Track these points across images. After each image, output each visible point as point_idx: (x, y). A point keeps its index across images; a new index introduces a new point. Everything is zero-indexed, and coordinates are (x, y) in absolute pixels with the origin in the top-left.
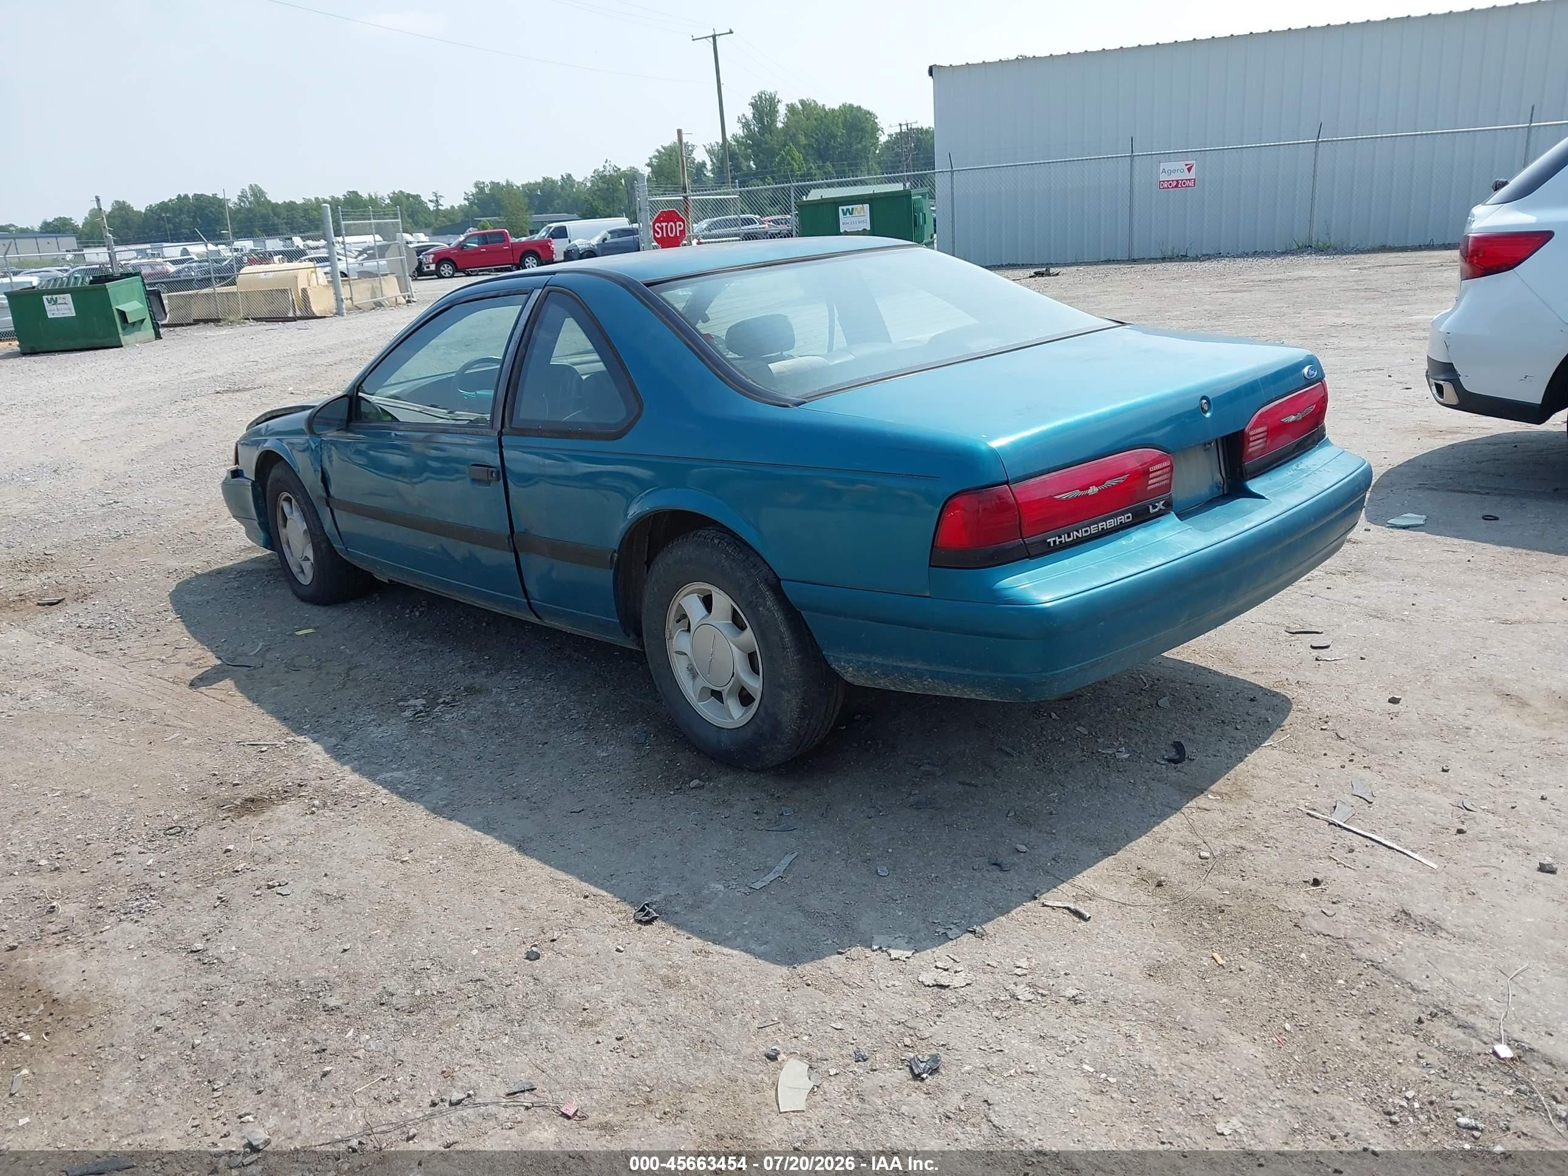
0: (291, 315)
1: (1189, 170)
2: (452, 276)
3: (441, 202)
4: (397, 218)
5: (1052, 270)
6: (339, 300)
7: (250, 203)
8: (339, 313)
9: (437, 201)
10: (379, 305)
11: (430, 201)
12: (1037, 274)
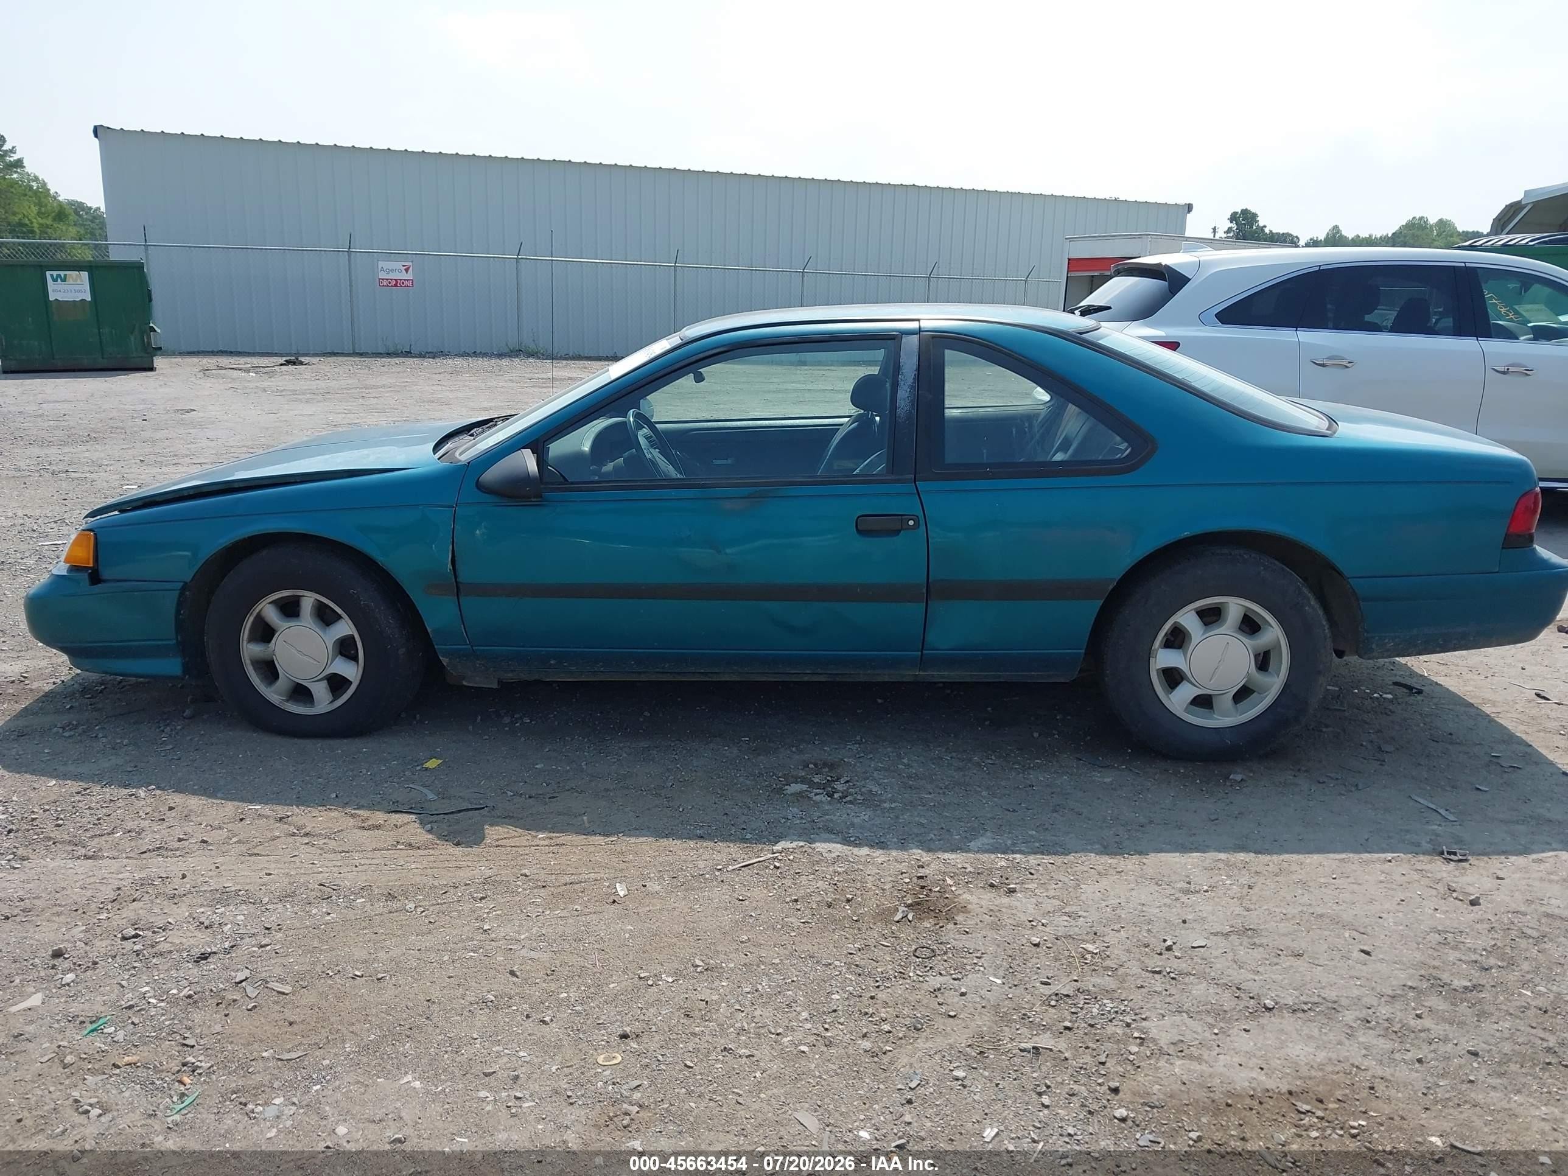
1: (407, 270)
5: (302, 359)
12: (288, 362)
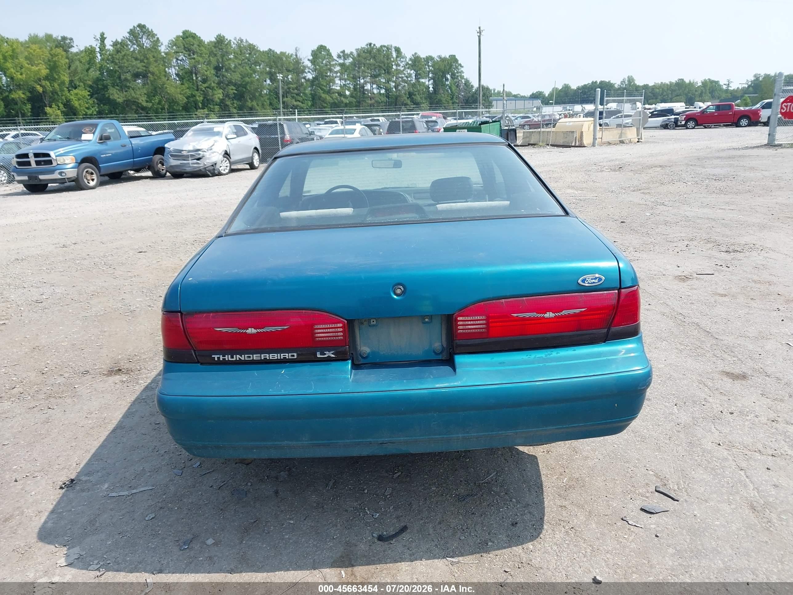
0: (573, 144)
2: (693, 128)
3: (730, 85)
4: (642, 97)
6: (595, 139)
7: (626, 85)
8: (594, 145)
9: (728, 84)
10: (622, 142)
11: (724, 84)
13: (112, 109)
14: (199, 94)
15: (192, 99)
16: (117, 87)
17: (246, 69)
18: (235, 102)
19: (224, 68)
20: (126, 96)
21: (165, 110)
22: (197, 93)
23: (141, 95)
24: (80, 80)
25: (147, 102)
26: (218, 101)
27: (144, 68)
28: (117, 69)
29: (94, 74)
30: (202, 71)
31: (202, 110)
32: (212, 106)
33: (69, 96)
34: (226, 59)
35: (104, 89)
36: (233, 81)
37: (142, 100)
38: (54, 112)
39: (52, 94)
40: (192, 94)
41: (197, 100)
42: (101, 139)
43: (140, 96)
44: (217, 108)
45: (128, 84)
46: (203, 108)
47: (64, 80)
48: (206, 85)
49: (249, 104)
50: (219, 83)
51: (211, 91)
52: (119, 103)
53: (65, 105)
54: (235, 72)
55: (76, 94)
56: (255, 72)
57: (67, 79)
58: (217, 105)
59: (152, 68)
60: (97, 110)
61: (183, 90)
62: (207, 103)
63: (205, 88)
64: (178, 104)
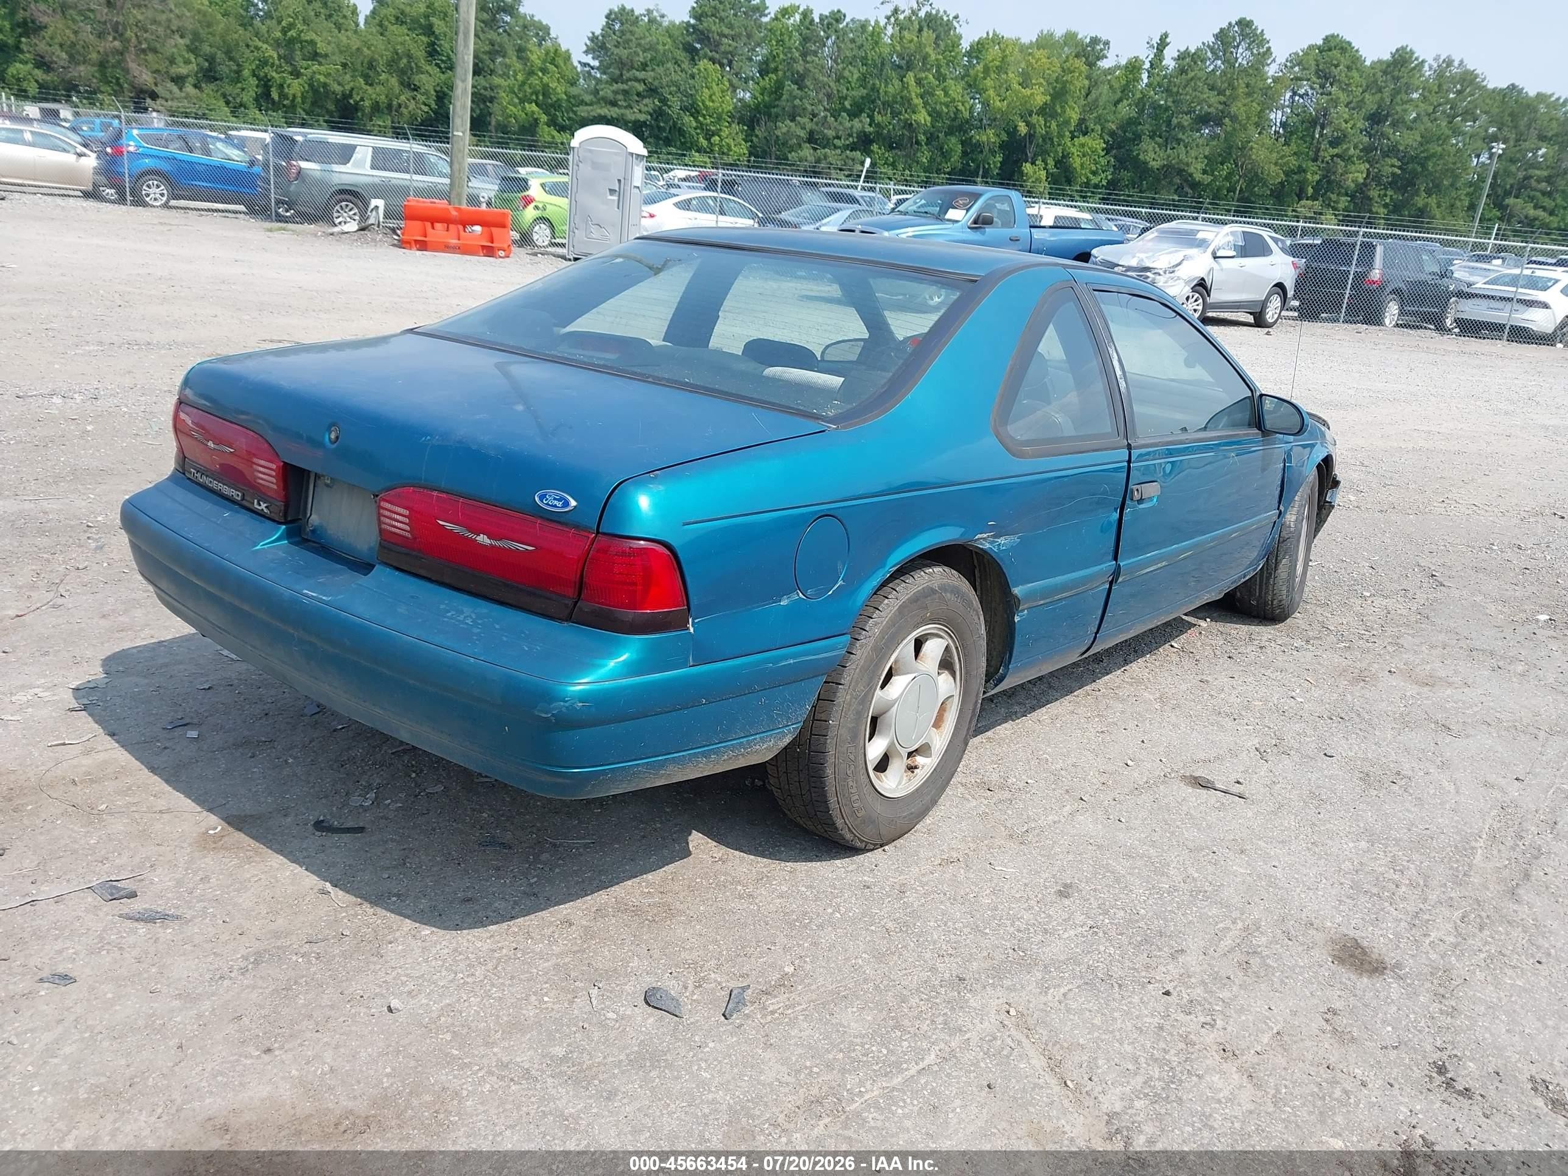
13: (1136, 180)
14: (1315, 168)
15: (1296, 177)
16: (1157, 139)
17: (1438, 126)
18: (1390, 193)
19: (1390, 119)
20: (1169, 156)
21: (1234, 193)
22: (1311, 166)
23: (1196, 158)
24: (1099, 120)
25: (1204, 172)
26: (1353, 185)
27: (1221, 107)
28: (1170, 104)
29: (1126, 110)
30: (1337, 122)
31: (1309, 203)
32: (1334, 197)
33: (1069, 148)
34: (1401, 100)
35: (1134, 140)
36: (1401, 148)
37: (1196, 168)
38: (1035, 173)
39: (1044, 140)
40: (1300, 166)
41: (1306, 180)
42: (975, 222)
43: (1194, 161)
44: (1343, 202)
45: (1180, 136)
46: (1314, 198)
47: (1070, 118)
48: (1336, 151)
49: (1420, 201)
50: (1368, 150)
51: (1343, 164)
52: (1152, 169)
53: (1058, 163)
54: (1412, 129)
55: (1083, 145)
56: (1456, 132)
57: (1074, 115)
58: (1347, 195)
59: (1238, 108)
60: (1109, 177)
61: (1282, 157)
62: (1326, 187)
63: (1332, 157)
64: (1265, 184)
